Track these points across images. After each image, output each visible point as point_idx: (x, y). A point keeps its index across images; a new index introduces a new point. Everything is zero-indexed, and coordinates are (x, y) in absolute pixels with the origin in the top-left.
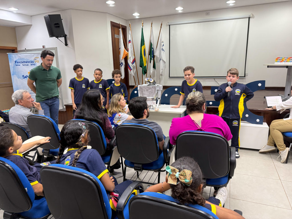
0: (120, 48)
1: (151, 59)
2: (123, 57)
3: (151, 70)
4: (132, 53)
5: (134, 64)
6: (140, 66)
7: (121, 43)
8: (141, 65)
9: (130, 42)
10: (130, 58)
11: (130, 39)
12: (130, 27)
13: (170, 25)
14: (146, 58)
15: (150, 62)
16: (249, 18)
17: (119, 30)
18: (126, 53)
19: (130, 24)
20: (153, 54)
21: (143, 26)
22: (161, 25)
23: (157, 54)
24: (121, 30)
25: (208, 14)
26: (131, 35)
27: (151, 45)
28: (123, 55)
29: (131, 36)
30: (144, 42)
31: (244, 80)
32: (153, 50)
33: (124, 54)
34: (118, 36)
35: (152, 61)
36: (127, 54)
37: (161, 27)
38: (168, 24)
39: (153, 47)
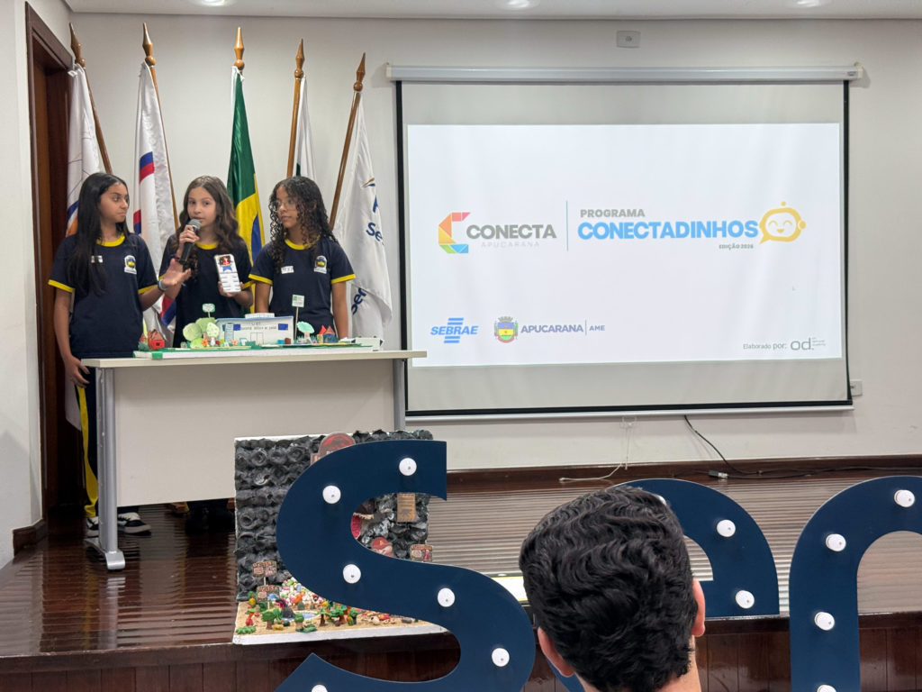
9: (152, 171)
11: (149, 148)
12: (149, 62)
13: (398, 84)
16: (846, 83)
17: (72, 73)
19: (150, 42)
21: (241, 68)
22: (361, 74)
24: (82, 75)
25: (630, 39)
30: (253, 171)
31: (844, 419)
37: (358, 88)
38: (389, 75)
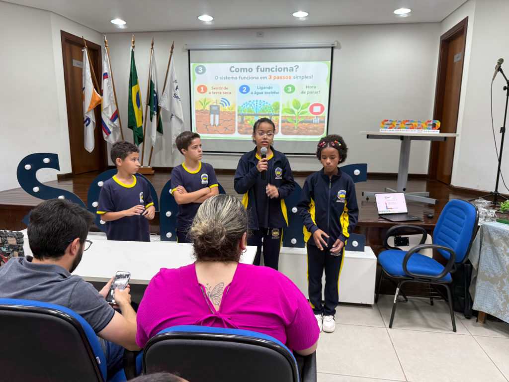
0: (84, 88)
1: (152, 114)
2: (90, 107)
3: (153, 135)
4: (112, 99)
5: (116, 122)
6: (129, 127)
7: (85, 78)
8: (132, 124)
9: (107, 78)
10: (107, 108)
11: (106, 71)
12: (106, 47)
13: (189, 51)
14: (142, 111)
15: (151, 120)
16: (332, 48)
17: (83, 50)
18: (97, 99)
19: (106, 40)
20: (156, 103)
21: (134, 47)
22: (172, 48)
23: (164, 103)
24: (85, 51)
25: (260, 34)
26: (107, 64)
27: (151, 85)
28: (91, 103)
29: (108, 66)
30: (137, 78)
32: (155, 95)
33: (93, 100)
34: (80, 62)
35: (155, 118)
36: (100, 101)
37: (172, 52)
38: (185, 48)
39: (155, 89)
